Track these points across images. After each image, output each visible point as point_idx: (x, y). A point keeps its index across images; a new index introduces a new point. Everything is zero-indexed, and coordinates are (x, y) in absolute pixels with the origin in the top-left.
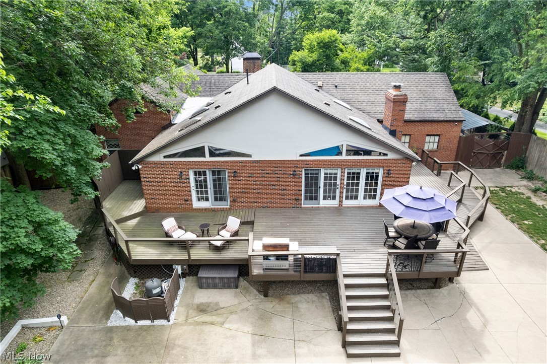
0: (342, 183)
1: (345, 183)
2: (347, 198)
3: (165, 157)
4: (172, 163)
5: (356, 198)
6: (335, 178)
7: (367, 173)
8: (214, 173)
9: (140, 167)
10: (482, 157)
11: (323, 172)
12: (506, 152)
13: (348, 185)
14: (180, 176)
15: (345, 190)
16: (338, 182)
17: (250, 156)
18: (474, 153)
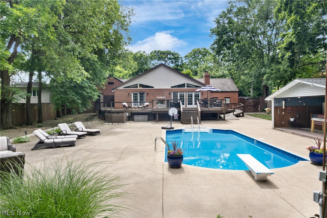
0: (186, 98)
1: (187, 98)
2: (188, 104)
3: (124, 88)
4: (126, 90)
5: (192, 104)
6: (184, 96)
7: (195, 94)
8: (140, 94)
9: (115, 91)
10: (249, 107)
11: (179, 94)
12: (259, 105)
13: (188, 99)
14: (129, 95)
15: (187, 101)
16: (185, 98)
17: (153, 87)
18: (246, 106)
